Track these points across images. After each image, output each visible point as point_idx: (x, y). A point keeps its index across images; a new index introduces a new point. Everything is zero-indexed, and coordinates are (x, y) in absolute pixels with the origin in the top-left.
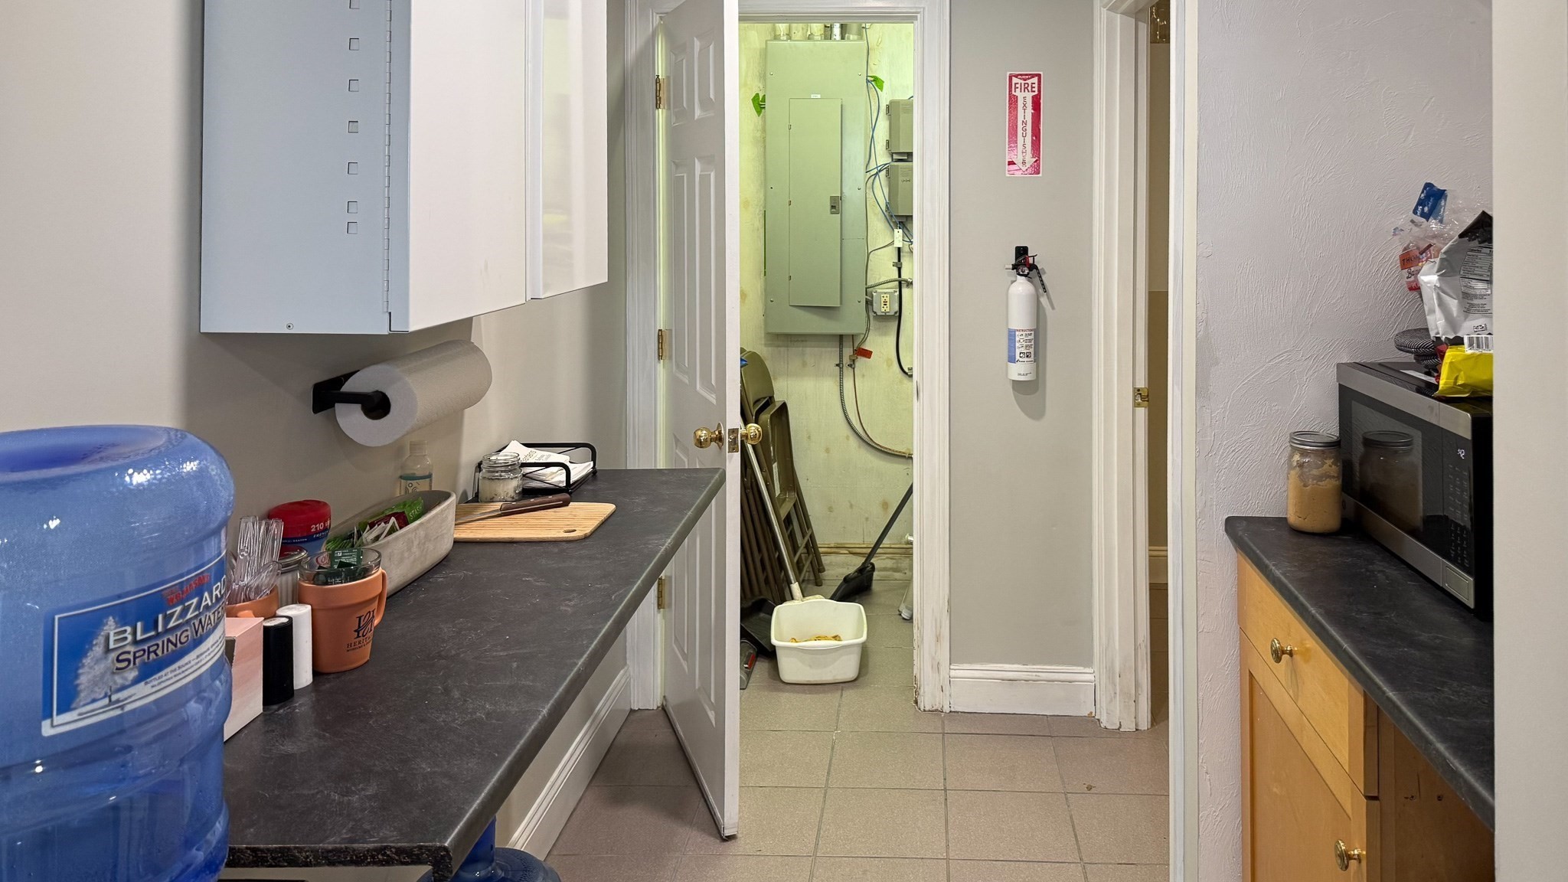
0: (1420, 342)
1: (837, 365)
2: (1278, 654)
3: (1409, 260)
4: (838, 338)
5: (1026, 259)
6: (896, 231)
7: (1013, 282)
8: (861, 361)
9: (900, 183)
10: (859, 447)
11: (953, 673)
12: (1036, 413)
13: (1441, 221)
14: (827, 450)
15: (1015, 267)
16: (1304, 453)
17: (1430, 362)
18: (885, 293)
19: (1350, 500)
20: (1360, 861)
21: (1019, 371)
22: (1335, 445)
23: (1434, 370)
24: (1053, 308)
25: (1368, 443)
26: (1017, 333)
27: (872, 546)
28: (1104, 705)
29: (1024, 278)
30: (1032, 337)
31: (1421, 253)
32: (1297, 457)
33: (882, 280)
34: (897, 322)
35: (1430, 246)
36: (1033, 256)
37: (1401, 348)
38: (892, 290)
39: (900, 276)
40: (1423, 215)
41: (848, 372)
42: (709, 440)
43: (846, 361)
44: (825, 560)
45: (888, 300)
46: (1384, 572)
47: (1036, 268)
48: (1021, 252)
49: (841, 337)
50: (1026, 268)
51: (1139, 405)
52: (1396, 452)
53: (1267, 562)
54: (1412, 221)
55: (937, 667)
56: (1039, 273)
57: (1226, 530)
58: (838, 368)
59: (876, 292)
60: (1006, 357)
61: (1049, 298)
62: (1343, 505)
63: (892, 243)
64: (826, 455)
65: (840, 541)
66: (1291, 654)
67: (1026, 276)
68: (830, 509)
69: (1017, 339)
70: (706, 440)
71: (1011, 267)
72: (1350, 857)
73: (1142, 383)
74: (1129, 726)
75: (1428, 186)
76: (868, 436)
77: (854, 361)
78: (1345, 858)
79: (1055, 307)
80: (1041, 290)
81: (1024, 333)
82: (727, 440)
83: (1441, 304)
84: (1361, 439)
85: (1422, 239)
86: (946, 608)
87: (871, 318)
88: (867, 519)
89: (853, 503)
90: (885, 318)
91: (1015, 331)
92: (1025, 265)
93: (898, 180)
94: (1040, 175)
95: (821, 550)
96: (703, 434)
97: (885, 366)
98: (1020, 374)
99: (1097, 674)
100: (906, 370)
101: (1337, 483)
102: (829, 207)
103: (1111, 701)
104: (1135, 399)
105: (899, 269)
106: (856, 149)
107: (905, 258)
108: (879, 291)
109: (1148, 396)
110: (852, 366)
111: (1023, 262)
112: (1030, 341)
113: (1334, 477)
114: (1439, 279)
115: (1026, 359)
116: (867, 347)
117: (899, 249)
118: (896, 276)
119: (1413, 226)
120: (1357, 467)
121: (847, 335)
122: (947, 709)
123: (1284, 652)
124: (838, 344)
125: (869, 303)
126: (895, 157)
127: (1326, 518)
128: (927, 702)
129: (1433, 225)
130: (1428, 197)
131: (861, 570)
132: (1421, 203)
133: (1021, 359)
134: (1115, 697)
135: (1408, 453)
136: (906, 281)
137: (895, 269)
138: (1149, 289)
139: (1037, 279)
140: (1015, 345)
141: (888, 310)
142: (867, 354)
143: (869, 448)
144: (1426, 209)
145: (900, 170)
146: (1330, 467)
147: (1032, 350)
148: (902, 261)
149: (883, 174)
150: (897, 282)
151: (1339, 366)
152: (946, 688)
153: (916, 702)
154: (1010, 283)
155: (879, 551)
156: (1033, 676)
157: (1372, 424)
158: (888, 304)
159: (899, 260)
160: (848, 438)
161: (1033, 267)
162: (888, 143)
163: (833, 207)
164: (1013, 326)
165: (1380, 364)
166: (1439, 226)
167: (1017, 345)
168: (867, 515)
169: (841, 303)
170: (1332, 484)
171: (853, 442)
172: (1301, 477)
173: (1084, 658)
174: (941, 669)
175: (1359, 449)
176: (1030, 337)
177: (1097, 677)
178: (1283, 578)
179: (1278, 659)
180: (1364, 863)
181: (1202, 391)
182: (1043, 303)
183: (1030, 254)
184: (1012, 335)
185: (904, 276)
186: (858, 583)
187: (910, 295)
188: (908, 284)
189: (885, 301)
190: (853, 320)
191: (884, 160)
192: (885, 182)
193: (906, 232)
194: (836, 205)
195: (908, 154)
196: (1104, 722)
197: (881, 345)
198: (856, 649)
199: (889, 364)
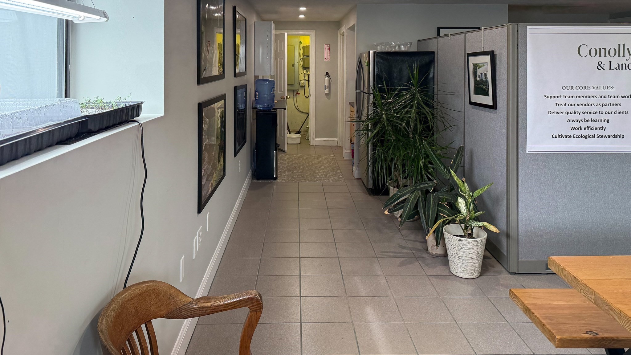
8: (298, 95)
9: (305, 61)
11: (316, 140)
12: (329, 99)
14: (291, 112)
15: (326, 75)
21: (326, 91)
24: (332, 82)
28: (339, 143)
29: (327, 77)
30: (328, 86)
33: (301, 80)
36: (329, 73)
38: (304, 82)
41: (295, 97)
42: (283, 98)
43: (295, 95)
48: (327, 73)
49: (294, 90)
55: (313, 141)
58: (293, 96)
59: (301, 82)
60: (325, 89)
61: (331, 80)
63: (303, 72)
65: (294, 129)
68: (292, 123)
76: (299, 109)
86: (315, 130)
87: (300, 87)
89: (296, 122)
90: (302, 87)
95: (290, 131)
96: (282, 96)
99: (338, 139)
100: (306, 97)
105: (305, 78)
106: (297, 55)
107: (306, 76)
111: (327, 74)
116: (299, 92)
117: (305, 74)
122: (314, 145)
125: (299, 84)
128: (311, 144)
131: (299, 130)
139: (329, 77)
142: (299, 94)
143: (299, 112)
145: (305, 59)
147: (328, 88)
149: (302, 59)
150: (304, 80)
152: (315, 143)
153: (309, 145)
154: (325, 78)
155: (302, 127)
156: (328, 140)
161: (329, 75)
162: (303, 54)
163: (293, 66)
164: (325, 84)
168: (299, 124)
169: (294, 84)
171: (296, 110)
173: (335, 137)
184: (325, 86)
185: (306, 79)
186: (298, 133)
187: (307, 82)
188: (307, 80)
189: (302, 84)
190: (296, 87)
191: (302, 57)
192: (302, 61)
193: (306, 71)
194: (293, 65)
195: (307, 56)
196: (339, 146)
197: (301, 92)
198: (300, 138)
199: (303, 96)
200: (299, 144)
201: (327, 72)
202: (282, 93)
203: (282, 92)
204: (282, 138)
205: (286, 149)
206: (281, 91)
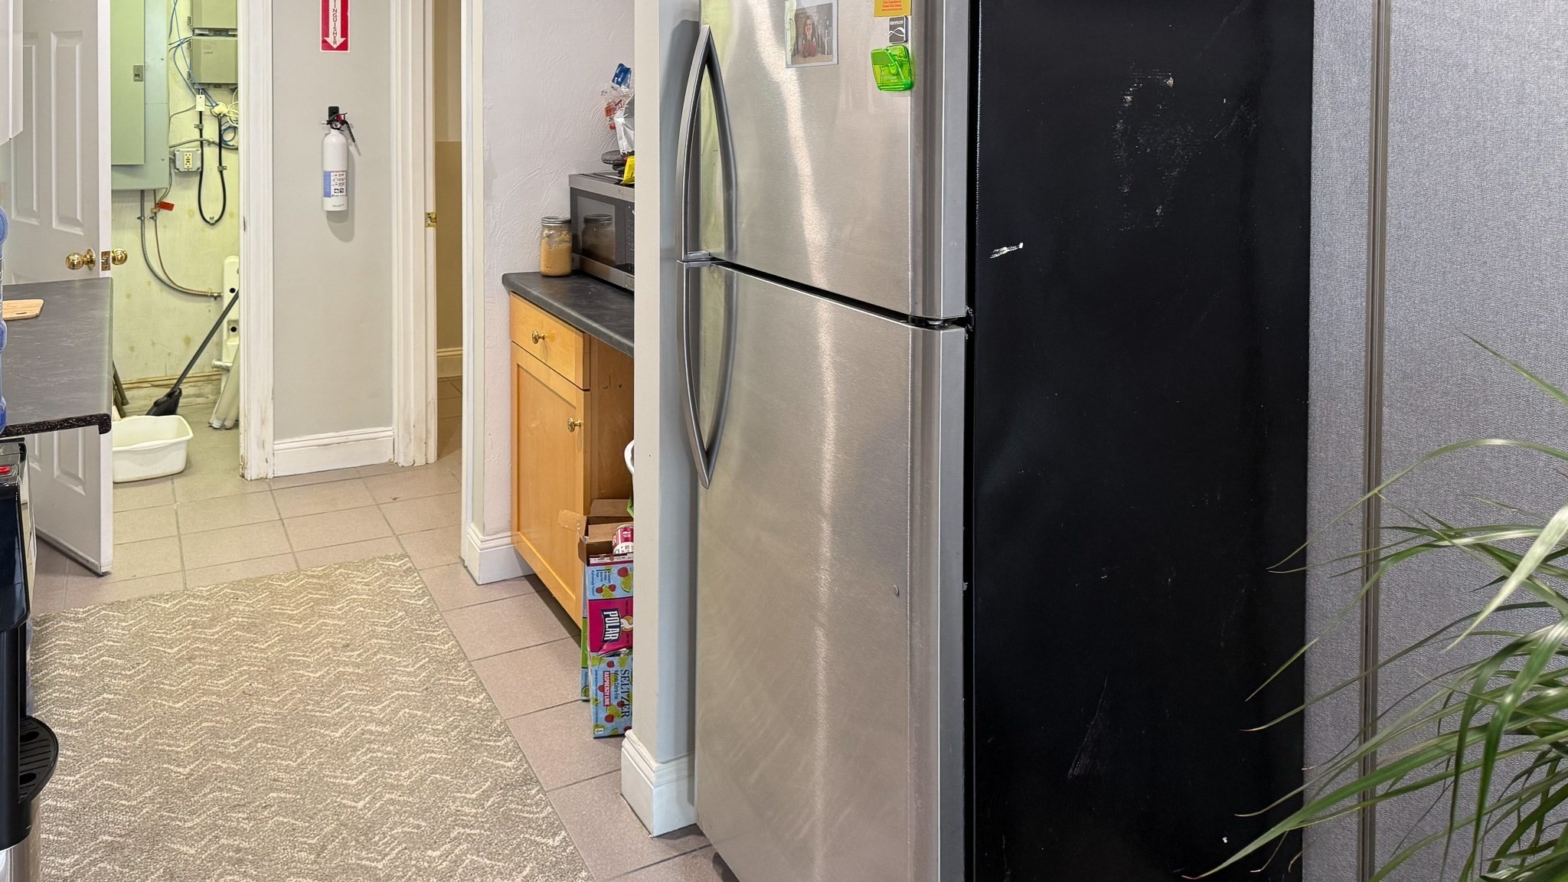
0: (615, 157)
1: (138, 218)
2: (536, 339)
3: (610, 111)
4: (140, 194)
5: (339, 116)
6: (198, 96)
7: (327, 134)
8: (163, 214)
9: (202, 55)
10: (162, 291)
11: (276, 447)
12: (347, 236)
13: (628, 87)
14: (129, 296)
15: (329, 122)
16: (550, 228)
17: (621, 169)
18: (188, 152)
19: (577, 257)
20: (580, 426)
21: (334, 203)
22: (568, 222)
23: (622, 173)
24: (360, 154)
25: (587, 221)
26: (332, 174)
27: (178, 377)
28: (401, 450)
29: (337, 131)
30: (344, 177)
31: (616, 105)
32: (546, 232)
33: (183, 141)
34: (199, 177)
35: (621, 101)
36: (344, 114)
37: (605, 161)
38: (195, 149)
39: (201, 137)
40: (618, 83)
41: (150, 224)
42: (81, 263)
43: (148, 213)
44: (128, 394)
45: (190, 157)
46: (594, 287)
47: (347, 123)
48: (334, 111)
49: (142, 192)
50: (338, 123)
51: (429, 225)
52: (603, 224)
53: (529, 290)
54: (612, 87)
55: (262, 445)
56: (349, 127)
57: (503, 282)
58: (139, 221)
59: (178, 151)
60: (321, 192)
61: (356, 146)
62: (573, 260)
63: (194, 107)
64: (127, 300)
65: (142, 376)
66: (543, 338)
67: (338, 129)
68: (132, 349)
69: (332, 178)
70: (79, 263)
71: (326, 122)
72: (575, 425)
73: (431, 209)
74: (420, 461)
75: (621, 65)
76: (170, 280)
77: (155, 213)
78: (572, 426)
79: (362, 153)
80: (350, 141)
81: (337, 174)
82: (101, 261)
83: (626, 133)
84: (583, 219)
85: (617, 97)
86: (271, 397)
87: (173, 174)
88: (169, 354)
89: (155, 341)
90: (188, 173)
91: (330, 172)
92: (338, 121)
93: (200, 53)
94: (348, 51)
95: (124, 386)
96: (76, 258)
97: (187, 216)
98: (334, 206)
99: (396, 431)
100: (208, 220)
101: (569, 245)
102: (132, 76)
103: (407, 446)
104: (426, 221)
105: (201, 130)
106: (158, 22)
107: (207, 121)
108: (181, 150)
109: (436, 218)
110: (154, 218)
111: (335, 117)
112: (343, 180)
113: (567, 242)
114: (625, 120)
115: (339, 194)
116: (168, 200)
117: (201, 113)
118: (198, 137)
119: (612, 89)
120: (580, 238)
121: (150, 190)
122: (270, 476)
123: (539, 338)
124: (139, 198)
125: (173, 161)
126: (197, 32)
127: (563, 266)
128: (252, 473)
129: (623, 88)
130: (620, 72)
131: (170, 395)
132: (617, 75)
133: (335, 194)
134: (410, 442)
135: (609, 224)
136: (208, 141)
137: (197, 131)
138: (436, 139)
139: (347, 132)
140: (330, 183)
141: (190, 166)
142: (169, 207)
143: (172, 291)
144: (620, 79)
145: (202, 43)
146: (565, 236)
147: (344, 187)
148: (203, 122)
149: (185, 46)
150: (199, 142)
151: (570, 176)
152: (270, 460)
153: (243, 476)
154: (324, 135)
155: (185, 381)
156: (344, 439)
157: (590, 209)
158: (191, 161)
159: (201, 122)
160: (149, 283)
161: (344, 122)
162: (190, 19)
163: (136, 75)
164: (328, 169)
165: (594, 174)
166: (627, 90)
167: (332, 183)
168: (169, 351)
169: (145, 162)
170: (567, 245)
171: (156, 286)
172: (549, 244)
173: (386, 421)
174: (266, 446)
175: (582, 226)
176: (342, 177)
177: (396, 434)
178: (540, 295)
179: (536, 341)
180: (582, 427)
181: (487, 194)
182: (352, 152)
183: (340, 112)
184: (327, 176)
185: (205, 136)
186: (167, 407)
187: (211, 153)
188: (210, 143)
189: (188, 159)
190: (156, 177)
191: (186, 33)
192: (187, 54)
193: (208, 98)
194: (139, 74)
195: (210, 30)
196: (402, 463)
197: (183, 198)
198: (184, 446)
199: (191, 214)
200: (180, 473)
201: (337, 109)
202: (78, 231)
203: (74, 222)
204: (79, 489)
205: (107, 558)
206: (68, 220)
